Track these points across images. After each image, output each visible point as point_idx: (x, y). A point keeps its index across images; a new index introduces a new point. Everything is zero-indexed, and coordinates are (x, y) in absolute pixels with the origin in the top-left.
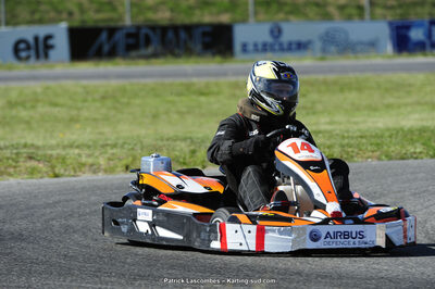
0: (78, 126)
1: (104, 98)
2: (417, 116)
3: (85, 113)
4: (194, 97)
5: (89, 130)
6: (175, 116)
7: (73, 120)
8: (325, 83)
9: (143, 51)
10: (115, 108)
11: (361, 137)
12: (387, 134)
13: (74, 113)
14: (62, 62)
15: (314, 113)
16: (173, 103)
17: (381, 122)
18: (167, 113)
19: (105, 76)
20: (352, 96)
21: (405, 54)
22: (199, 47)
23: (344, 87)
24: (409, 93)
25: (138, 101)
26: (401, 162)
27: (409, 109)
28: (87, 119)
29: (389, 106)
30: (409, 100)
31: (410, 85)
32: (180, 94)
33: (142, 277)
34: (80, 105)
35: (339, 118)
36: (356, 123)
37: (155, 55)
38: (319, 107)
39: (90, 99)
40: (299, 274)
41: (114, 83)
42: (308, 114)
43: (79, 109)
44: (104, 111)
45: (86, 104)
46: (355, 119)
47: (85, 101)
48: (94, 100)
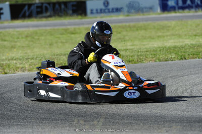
0: (15, 50)
1: (27, 36)
2: (172, 41)
3: (18, 44)
4: (69, 35)
5: (20, 52)
6: (60, 44)
7: (13, 47)
8: (129, 27)
9: (44, 15)
10: (32, 41)
11: (147, 51)
12: (158, 50)
13: (13, 44)
14: (7, 20)
15: (124, 41)
16: (59, 38)
17: (156, 44)
18: (56, 43)
19: (27, 27)
20: (142, 32)
21: (166, 12)
22: (71, 12)
23: (138, 29)
24: (168, 30)
25: (43, 38)
26: (166, 62)
27: (169, 37)
28: (19, 47)
29: (159, 37)
30: (168, 34)
31: (169, 27)
32: (62, 34)
33: (46, 119)
34: (16, 40)
35: (136, 42)
36: (144, 45)
37: (50, 16)
38: (127, 38)
39: (20, 37)
40: (119, 115)
41: (31, 30)
42: (122, 41)
43: (16, 42)
44: (27, 43)
45: (19, 40)
46: (144, 43)
47: (18, 38)
48: (22, 38)
